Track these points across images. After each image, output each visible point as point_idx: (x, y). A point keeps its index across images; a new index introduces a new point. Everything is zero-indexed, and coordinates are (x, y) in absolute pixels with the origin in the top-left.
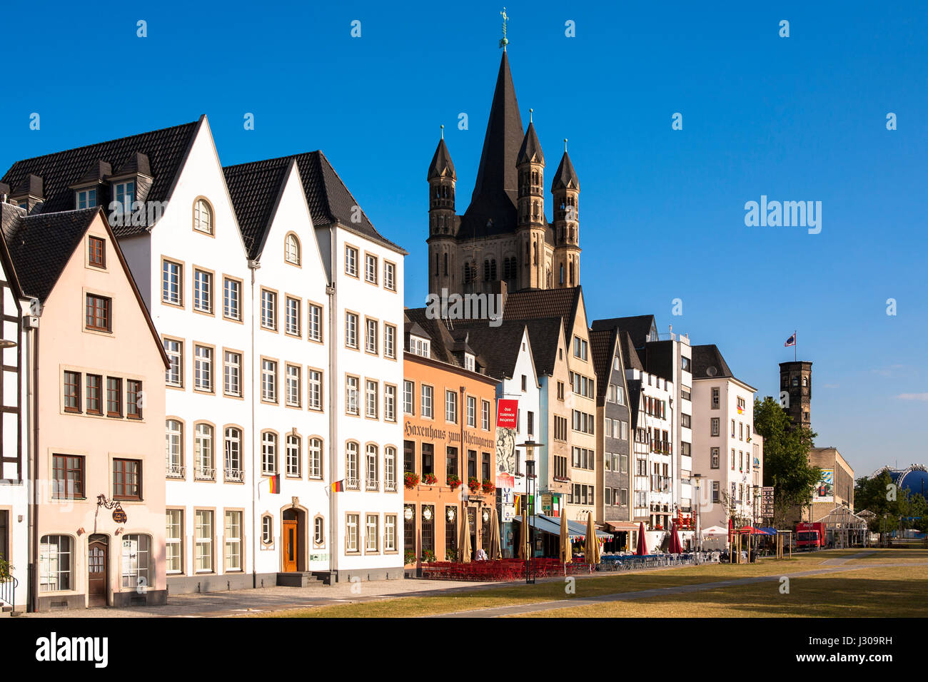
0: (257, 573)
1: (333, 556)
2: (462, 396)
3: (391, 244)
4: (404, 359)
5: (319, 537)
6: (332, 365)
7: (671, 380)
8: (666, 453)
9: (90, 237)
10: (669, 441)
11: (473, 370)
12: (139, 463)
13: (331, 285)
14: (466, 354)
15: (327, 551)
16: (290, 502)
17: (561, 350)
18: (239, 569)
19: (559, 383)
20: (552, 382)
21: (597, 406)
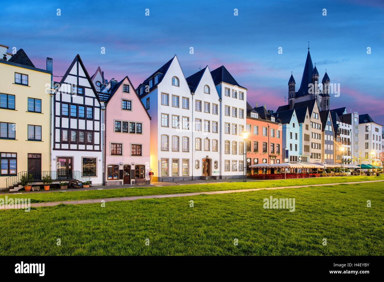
0: (193, 176)
1: (220, 172)
2: (269, 128)
3: (244, 88)
4: (247, 118)
5: (216, 167)
6: (221, 120)
7: (351, 124)
8: (349, 144)
9: (124, 85)
10: (350, 141)
11: (274, 122)
12: (141, 146)
13: (220, 99)
14: (272, 117)
15: (219, 170)
16: (206, 157)
17: (307, 116)
18: (188, 175)
19: (306, 125)
20: (304, 125)
21: (322, 131)
